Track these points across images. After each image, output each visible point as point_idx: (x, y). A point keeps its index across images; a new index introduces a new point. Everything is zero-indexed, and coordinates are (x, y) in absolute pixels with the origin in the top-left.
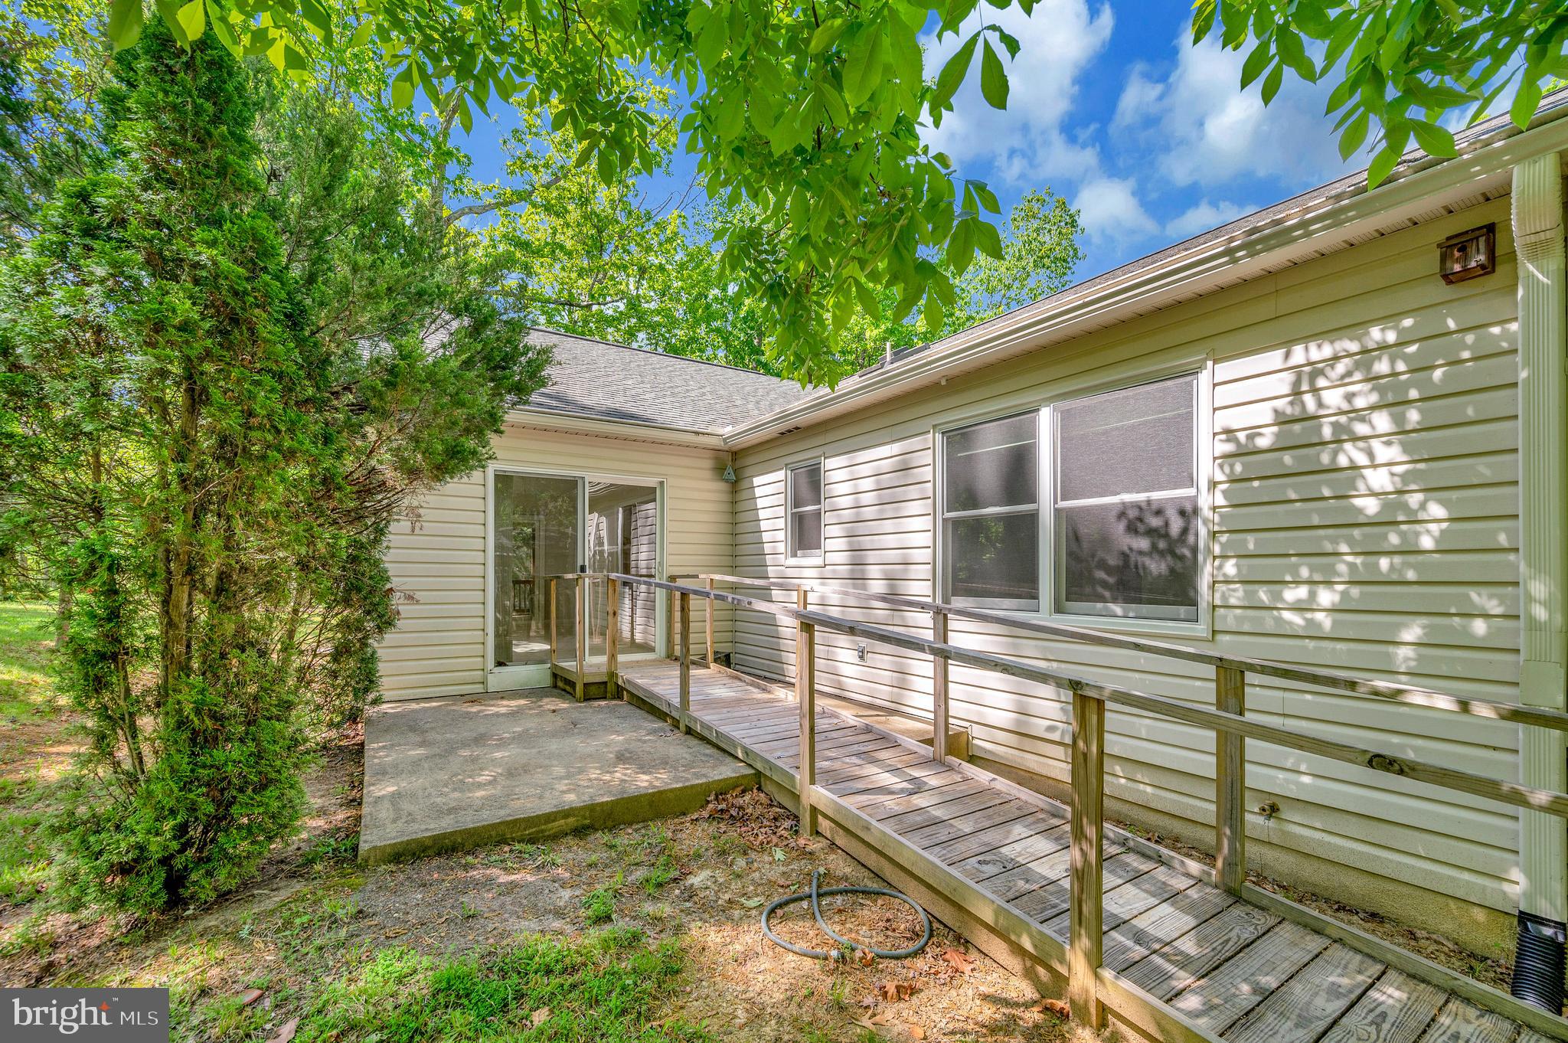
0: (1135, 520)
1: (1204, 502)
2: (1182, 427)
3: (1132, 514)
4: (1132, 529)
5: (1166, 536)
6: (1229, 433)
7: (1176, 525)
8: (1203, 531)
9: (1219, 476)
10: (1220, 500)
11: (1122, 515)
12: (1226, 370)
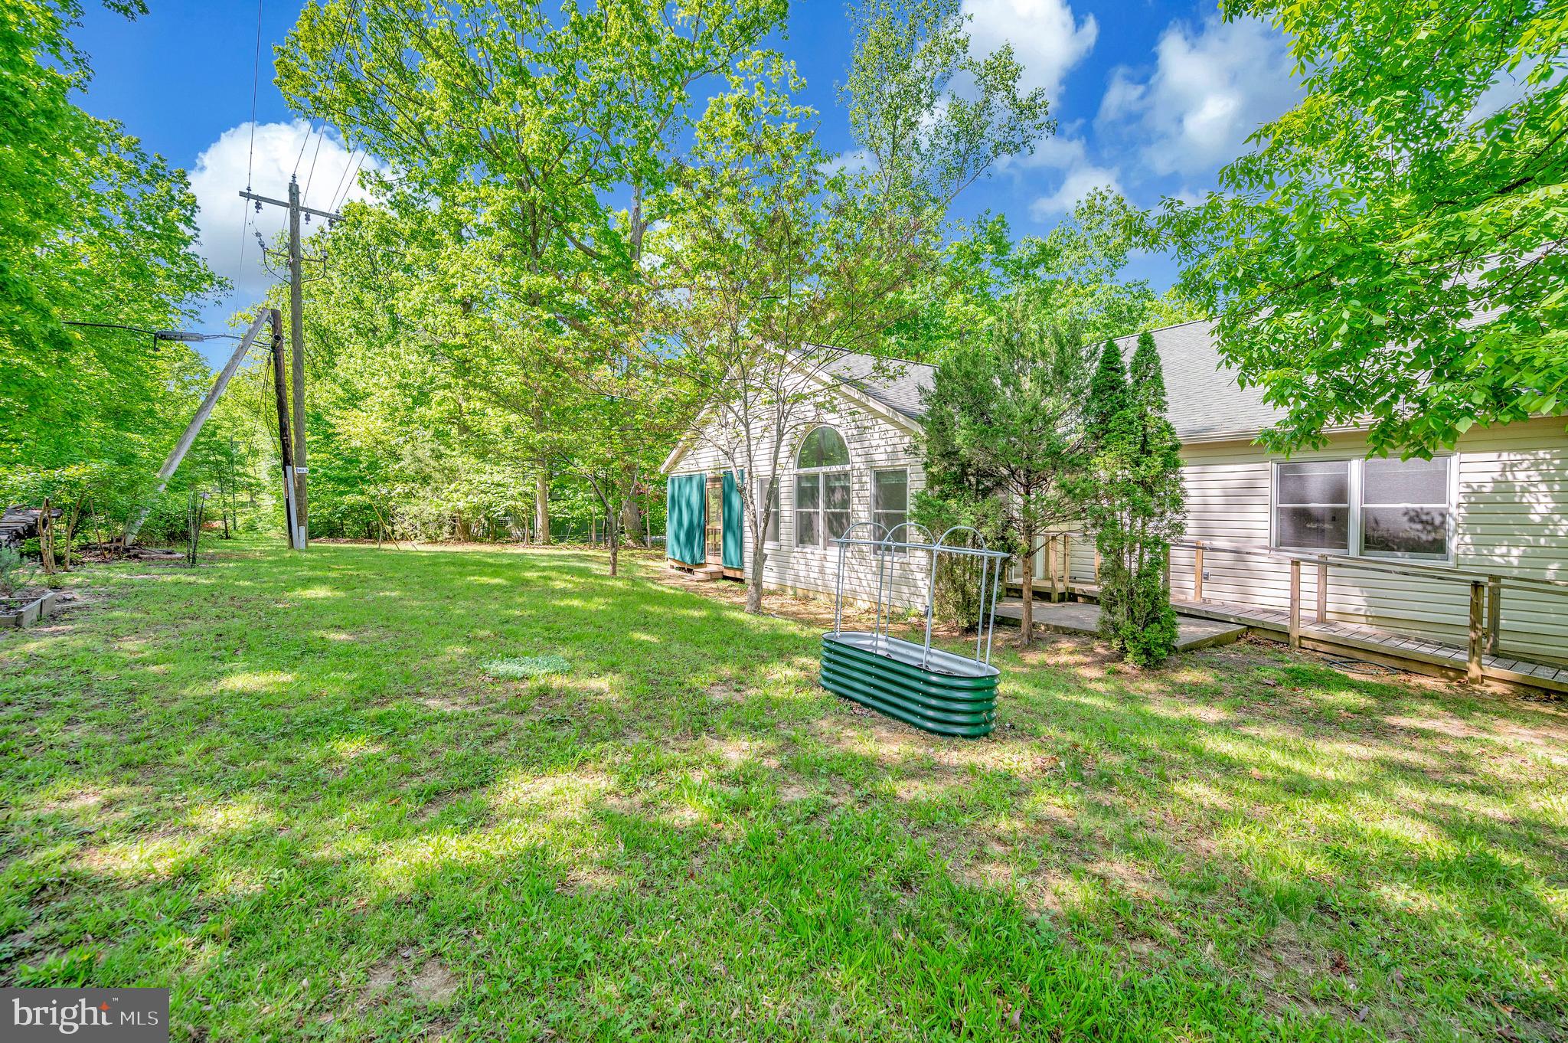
0: (1415, 517)
1: (1453, 510)
2: (1442, 477)
3: (1412, 514)
4: (1411, 520)
5: (1432, 524)
6: (1468, 485)
7: (1438, 521)
8: (1452, 523)
9: (1462, 500)
10: (1462, 510)
11: (1406, 514)
12: (1466, 457)
